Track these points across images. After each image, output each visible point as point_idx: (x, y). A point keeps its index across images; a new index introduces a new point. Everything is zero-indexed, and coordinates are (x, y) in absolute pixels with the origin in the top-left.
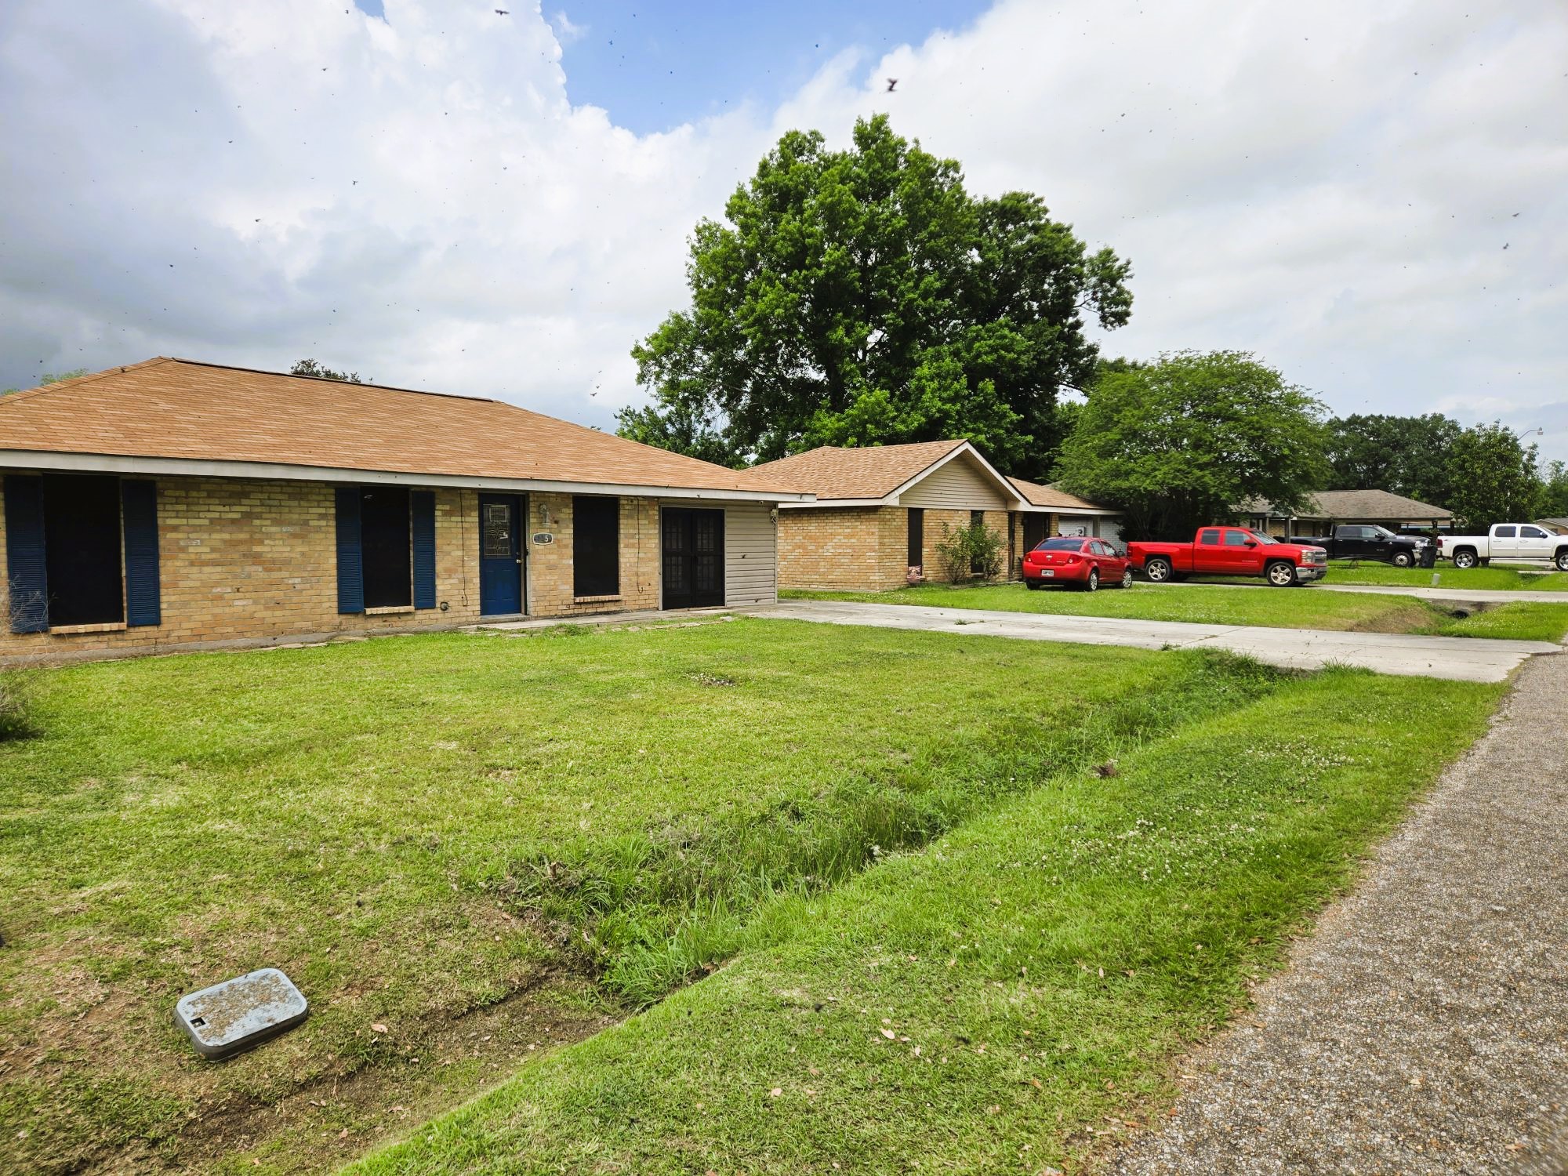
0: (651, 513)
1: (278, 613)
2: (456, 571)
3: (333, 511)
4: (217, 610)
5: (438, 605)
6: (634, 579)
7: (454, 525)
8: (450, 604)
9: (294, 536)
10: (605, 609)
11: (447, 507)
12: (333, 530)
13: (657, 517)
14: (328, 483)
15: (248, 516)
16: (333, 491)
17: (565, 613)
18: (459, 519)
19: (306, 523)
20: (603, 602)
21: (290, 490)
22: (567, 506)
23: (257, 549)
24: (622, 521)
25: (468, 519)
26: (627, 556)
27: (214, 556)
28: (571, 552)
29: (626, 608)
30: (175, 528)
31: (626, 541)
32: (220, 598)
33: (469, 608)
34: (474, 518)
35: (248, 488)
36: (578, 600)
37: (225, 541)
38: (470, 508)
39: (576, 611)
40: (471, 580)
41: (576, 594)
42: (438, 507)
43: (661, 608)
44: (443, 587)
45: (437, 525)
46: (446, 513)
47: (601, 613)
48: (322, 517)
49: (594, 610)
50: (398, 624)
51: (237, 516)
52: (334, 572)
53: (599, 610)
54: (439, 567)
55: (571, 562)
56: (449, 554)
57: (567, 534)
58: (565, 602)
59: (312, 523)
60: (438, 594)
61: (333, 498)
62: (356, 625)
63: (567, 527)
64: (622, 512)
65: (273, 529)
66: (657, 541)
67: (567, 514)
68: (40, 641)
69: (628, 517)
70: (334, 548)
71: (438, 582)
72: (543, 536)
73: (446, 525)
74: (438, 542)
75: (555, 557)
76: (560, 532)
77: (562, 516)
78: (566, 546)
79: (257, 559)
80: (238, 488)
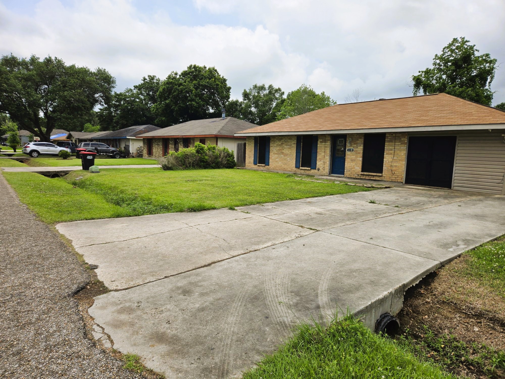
0: (402, 139)
1: (285, 166)
2: (322, 159)
3: (296, 142)
4: (276, 164)
5: (317, 169)
6: (390, 168)
7: (323, 145)
8: (320, 169)
9: (289, 148)
10: (374, 179)
11: (321, 140)
12: (295, 147)
13: (406, 141)
14: (296, 135)
15: (282, 144)
16: (296, 137)
17: (357, 177)
18: (324, 144)
19: (291, 145)
20: (373, 176)
21: (289, 137)
22: (361, 138)
23: (283, 151)
24: (386, 143)
25: (327, 144)
26: (387, 159)
27: (277, 152)
28: (361, 155)
29: (385, 180)
30: (272, 146)
31: (387, 152)
32: (277, 161)
33: (325, 171)
34: (329, 144)
35: (282, 137)
36: (363, 173)
37: (278, 149)
38: (328, 140)
39: (361, 177)
40: (326, 163)
41: (362, 171)
42: (319, 140)
43: (404, 182)
44: (319, 164)
45: (318, 145)
46: (321, 142)
47: (372, 180)
48: (294, 144)
49: (369, 178)
50: (308, 172)
51: (280, 144)
52: (295, 157)
53: (371, 178)
54: (318, 158)
55: (361, 159)
56: (321, 154)
57: (360, 149)
58: (357, 173)
59: (292, 145)
60: (317, 165)
61: (296, 139)
62: (298, 171)
63: (360, 146)
64: (386, 139)
65: (286, 147)
66: (405, 152)
67: (361, 141)
68: (256, 166)
69: (389, 142)
70: (295, 151)
71: (317, 162)
72: (350, 149)
73: (321, 145)
74: (318, 150)
75: (354, 157)
76: (357, 148)
77: (358, 142)
78: (359, 153)
79: (283, 153)
80: (281, 137)
